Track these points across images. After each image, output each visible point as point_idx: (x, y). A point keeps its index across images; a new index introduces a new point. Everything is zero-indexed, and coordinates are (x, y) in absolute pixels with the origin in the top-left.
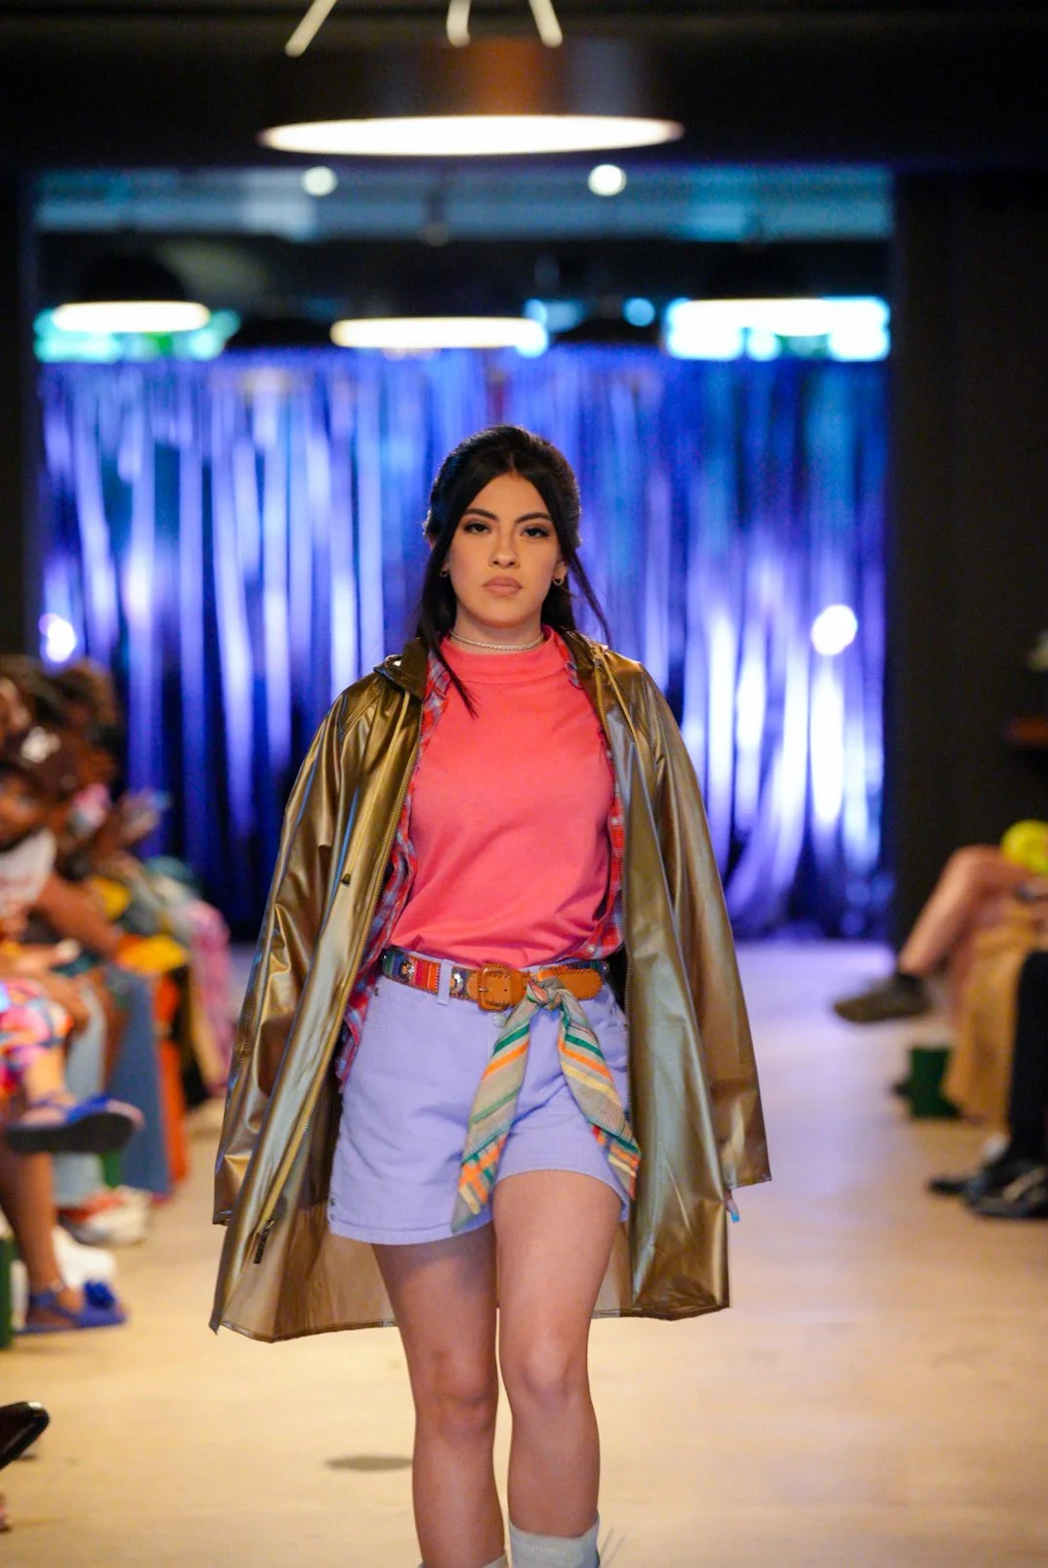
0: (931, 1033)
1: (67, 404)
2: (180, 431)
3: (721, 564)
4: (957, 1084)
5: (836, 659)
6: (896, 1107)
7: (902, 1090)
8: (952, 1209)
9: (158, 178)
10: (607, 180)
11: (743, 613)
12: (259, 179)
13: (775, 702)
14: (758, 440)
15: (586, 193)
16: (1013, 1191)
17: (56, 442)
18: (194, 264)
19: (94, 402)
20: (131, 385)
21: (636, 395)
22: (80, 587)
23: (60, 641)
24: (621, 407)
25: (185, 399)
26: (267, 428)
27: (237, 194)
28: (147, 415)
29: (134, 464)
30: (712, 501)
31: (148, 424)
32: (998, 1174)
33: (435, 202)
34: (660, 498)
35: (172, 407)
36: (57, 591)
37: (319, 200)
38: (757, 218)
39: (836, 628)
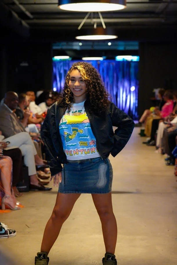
0: (143, 128)
1: (55, 66)
2: (67, 68)
3: (121, 82)
4: (145, 132)
5: (133, 92)
6: (139, 136)
7: (140, 134)
8: (145, 145)
9: (65, 43)
10: (110, 44)
11: (123, 87)
12: (75, 43)
13: (127, 96)
14: (125, 69)
15: (108, 45)
16: (151, 143)
17: (54, 70)
18: (68, 52)
19: (58, 66)
20: (62, 64)
21: (113, 65)
22: (57, 84)
23: (55, 89)
24: (111, 66)
25: (67, 65)
27: (72, 45)
28: (63, 67)
29: (62, 71)
30: (120, 75)
31: (63, 68)
32: (149, 141)
33: (92, 46)
34: (115, 75)
35: (66, 66)
36: (54, 85)
37: (80, 46)
38: (125, 48)
39: (133, 88)
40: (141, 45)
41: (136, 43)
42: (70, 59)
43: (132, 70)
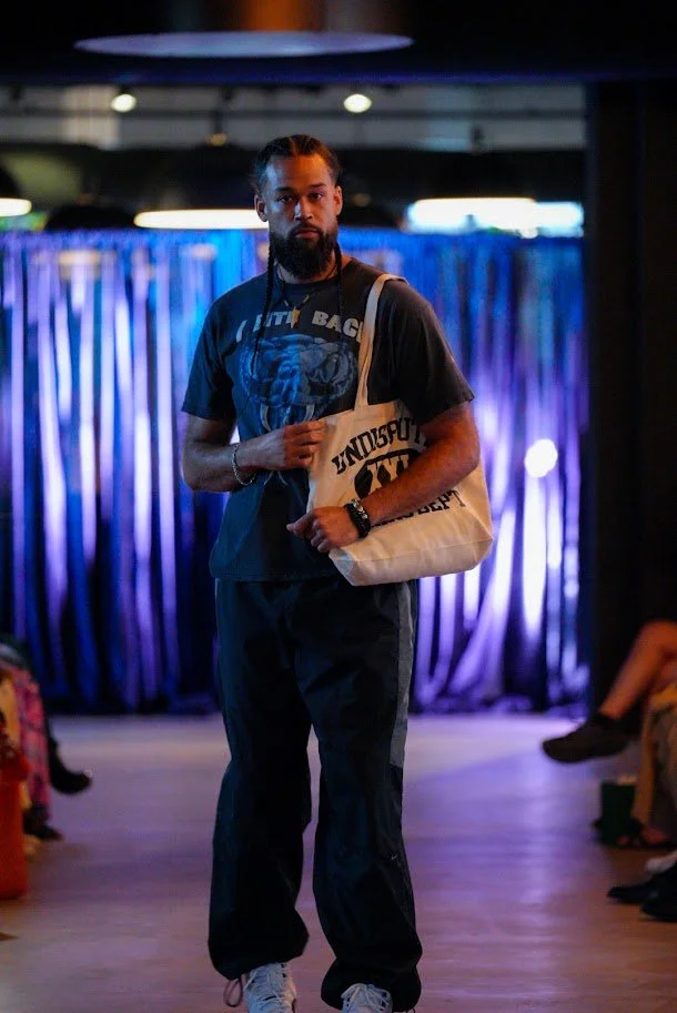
5: (544, 481)
7: (597, 825)
10: (357, 103)
12: (76, 98)
14: (479, 303)
15: (342, 112)
18: (26, 169)
26: (80, 296)
33: (218, 118)
37: (123, 116)
38: (477, 135)
39: (542, 456)
40: (604, 108)
41: (572, 96)
42: (38, 222)
43: (537, 317)
